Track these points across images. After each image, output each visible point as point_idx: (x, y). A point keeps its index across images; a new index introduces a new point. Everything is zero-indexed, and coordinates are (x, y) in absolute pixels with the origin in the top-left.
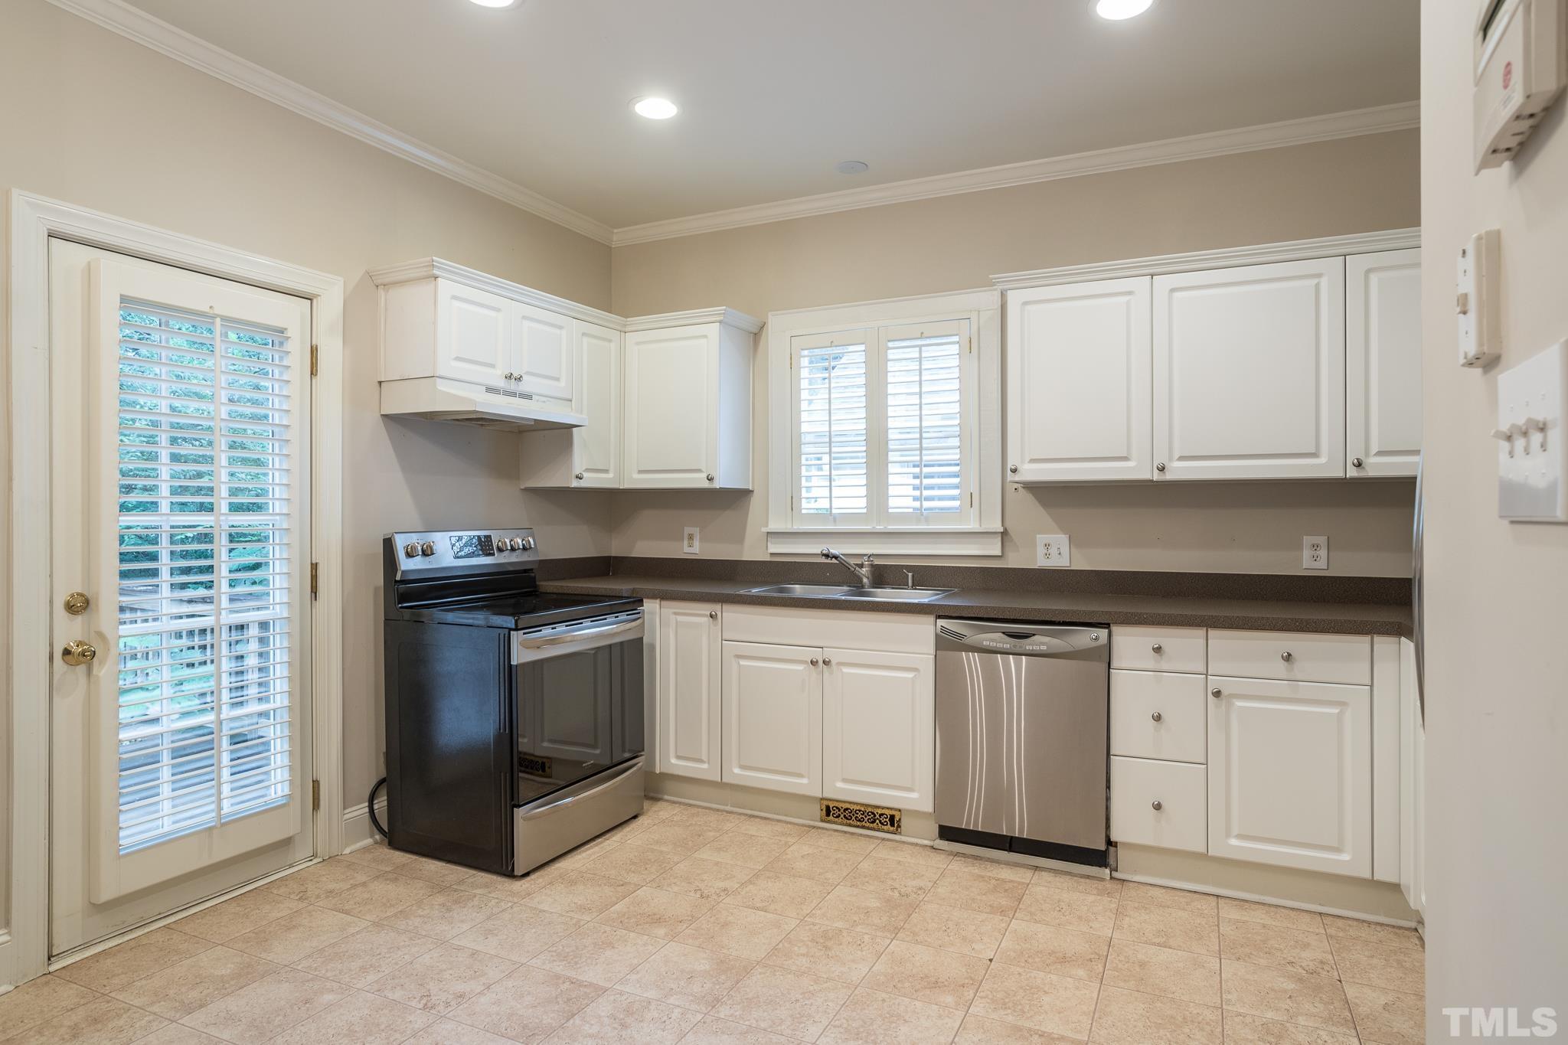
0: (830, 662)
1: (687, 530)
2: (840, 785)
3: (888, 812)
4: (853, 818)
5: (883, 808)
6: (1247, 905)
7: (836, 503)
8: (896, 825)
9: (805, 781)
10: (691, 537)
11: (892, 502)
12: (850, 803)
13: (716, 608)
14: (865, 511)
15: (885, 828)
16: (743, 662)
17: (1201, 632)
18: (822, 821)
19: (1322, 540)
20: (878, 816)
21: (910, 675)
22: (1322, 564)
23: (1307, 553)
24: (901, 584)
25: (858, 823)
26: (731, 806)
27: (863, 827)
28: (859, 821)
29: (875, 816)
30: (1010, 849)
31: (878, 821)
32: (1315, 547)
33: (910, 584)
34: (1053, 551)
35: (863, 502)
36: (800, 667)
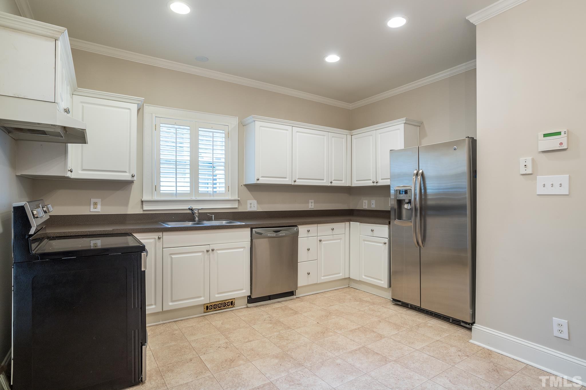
0: (214, 250)
1: (93, 200)
2: (217, 296)
3: (230, 301)
4: (217, 307)
5: (228, 300)
6: (326, 293)
7: (178, 189)
8: (233, 304)
9: (202, 298)
10: (95, 204)
11: (200, 189)
12: (216, 302)
13: (160, 234)
14: (189, 192)
15: (229, 307)
16: (173, 256)
17: (316, 225)
18: (204, 313)
19: (313, 201)
20: (227, 303)
21: (242, 250)
22: (313, 207)
23: (310, 204)
24: (210, 219)
25: (219, 309)
26: (162, 321)
27: (221, 309)
28: (220, 307)
29: (226, 303)
30: (270, 299)
31: (227, 305)
32: (312, 203)
33: (213, 219)
34: (252, 205)
35: (188, 189)
36: (200, 254)
